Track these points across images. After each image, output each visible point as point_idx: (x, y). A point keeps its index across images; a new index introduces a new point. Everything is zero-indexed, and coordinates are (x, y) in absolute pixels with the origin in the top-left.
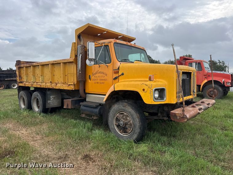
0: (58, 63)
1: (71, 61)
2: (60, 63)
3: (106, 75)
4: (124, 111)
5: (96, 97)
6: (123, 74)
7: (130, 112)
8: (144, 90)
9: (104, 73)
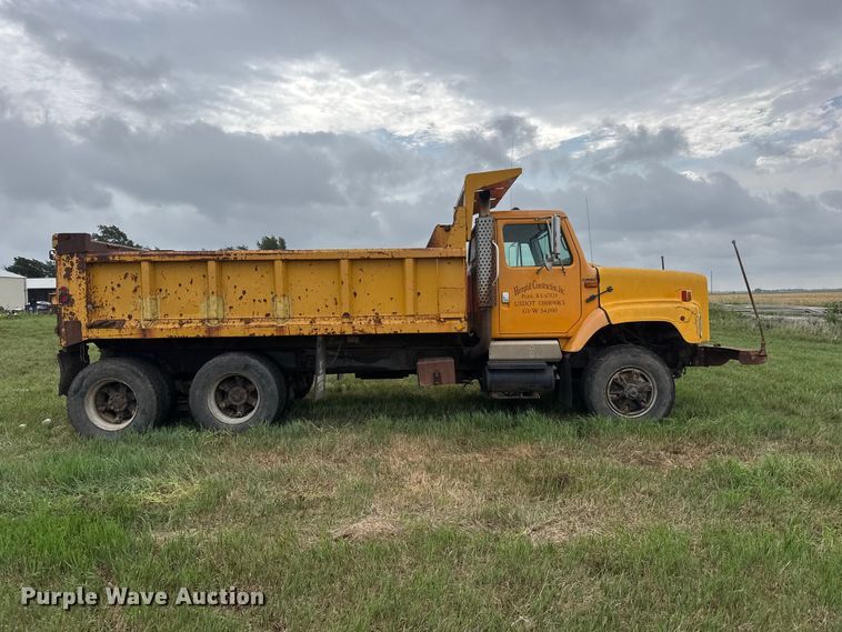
0: (393, 259)
2: (402, 260)
3: (561, 291)
4: (635, 366)
5: (528, 346)
6: (609, 290)
7: (650, 366)
8: (682, 318)
9: (554, 288)
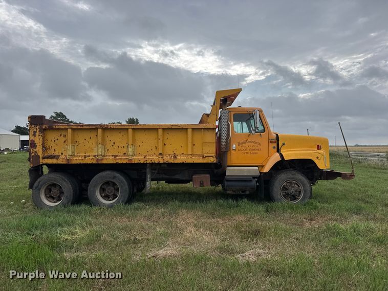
0: (182, 129)
1: (212, 127)
2: (187, 129)
3: (260, 144)
4: (293, 179)
6: (284, 144)
7: (300, 180)
8: (317, 158)
9: (256, 143)
